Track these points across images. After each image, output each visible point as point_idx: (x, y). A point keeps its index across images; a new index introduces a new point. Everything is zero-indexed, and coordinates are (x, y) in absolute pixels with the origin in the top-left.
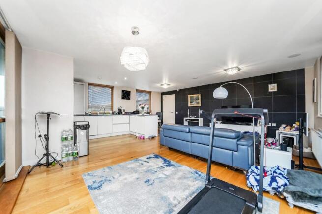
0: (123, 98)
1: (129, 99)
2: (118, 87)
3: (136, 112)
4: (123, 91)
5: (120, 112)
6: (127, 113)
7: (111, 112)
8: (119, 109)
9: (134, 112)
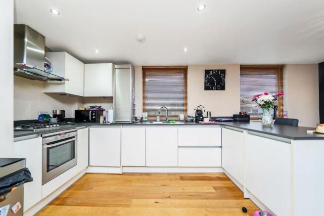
0: (207, 88)
1: (223, 88)
2: (196, 66)
3: (241, 119)
4: (207, 72)
5: (198, 118)
6: (216, 121)
7: (182, 117)
8: (197, 111)
9: (235, 116)
